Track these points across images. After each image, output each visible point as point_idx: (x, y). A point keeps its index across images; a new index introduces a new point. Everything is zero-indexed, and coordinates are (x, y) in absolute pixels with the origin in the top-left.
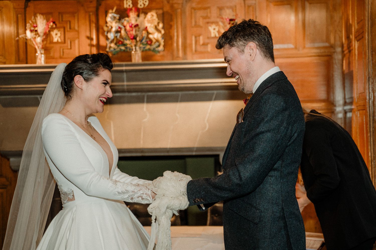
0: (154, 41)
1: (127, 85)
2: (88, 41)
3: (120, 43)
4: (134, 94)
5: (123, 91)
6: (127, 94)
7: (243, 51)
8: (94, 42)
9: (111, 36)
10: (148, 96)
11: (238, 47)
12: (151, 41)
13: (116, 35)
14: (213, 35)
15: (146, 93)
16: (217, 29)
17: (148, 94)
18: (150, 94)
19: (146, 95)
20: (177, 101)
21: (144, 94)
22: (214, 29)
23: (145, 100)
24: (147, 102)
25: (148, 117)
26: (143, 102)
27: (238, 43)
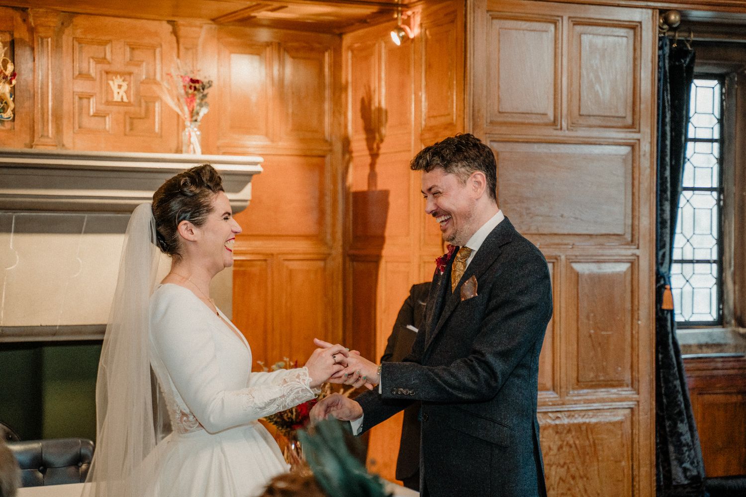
7: (465, 182)
11: (458, 175)
14: (117, 98)
15: (15, 213)
16: (125, 87)
17: (18, 214)
18: (22, 214)
19: (14, 217)
20: (79, 232)
21: (10, 214)
22: (120, 86)
23: (11, 227)
24: (17, 231)
25: (17, 262)
26: (8, 231)
27: (460, 169)
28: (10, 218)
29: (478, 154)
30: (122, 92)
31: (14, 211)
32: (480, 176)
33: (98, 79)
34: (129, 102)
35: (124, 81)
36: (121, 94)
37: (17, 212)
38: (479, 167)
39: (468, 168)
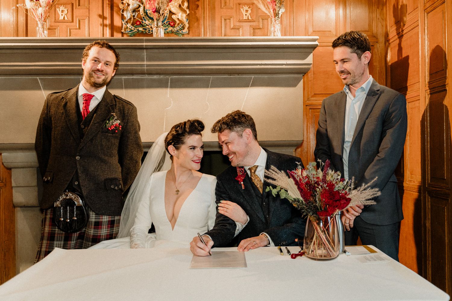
0: (178, 22)
1: (148, 66)
2: (101, 20)
3: (138, 23)
4: (155, 77)
5: (142, 73)
6: (146, 77)
7: (242, 135)
8: (108, 22)
9: (128, 15)
10: (172, 79)
11: (237, 132)
12: (174, 22)
13: (134, 14)
14: (245, 18)
15: (170, 76)
16: (250, 11)
17: (172, 77)
18: (174, 77)
19: (170, 78)
20: (207, 87)
21: (168, 77)
22: (247, 11)
23: (168, 84)
24: (171, 87)
25: (172, 105)
26: (166, 87)
27: (238, 129)
28: (168, 79)
29: (246, 120)
30: (248, 14)
31: (170, 75)
32: (249, 131)
33: (235, 8)
34: (253, 20)
35: (249, 8)
36: (247, 15)
37: (171, 76)
38: (247, 127)
39: (241, 128)
